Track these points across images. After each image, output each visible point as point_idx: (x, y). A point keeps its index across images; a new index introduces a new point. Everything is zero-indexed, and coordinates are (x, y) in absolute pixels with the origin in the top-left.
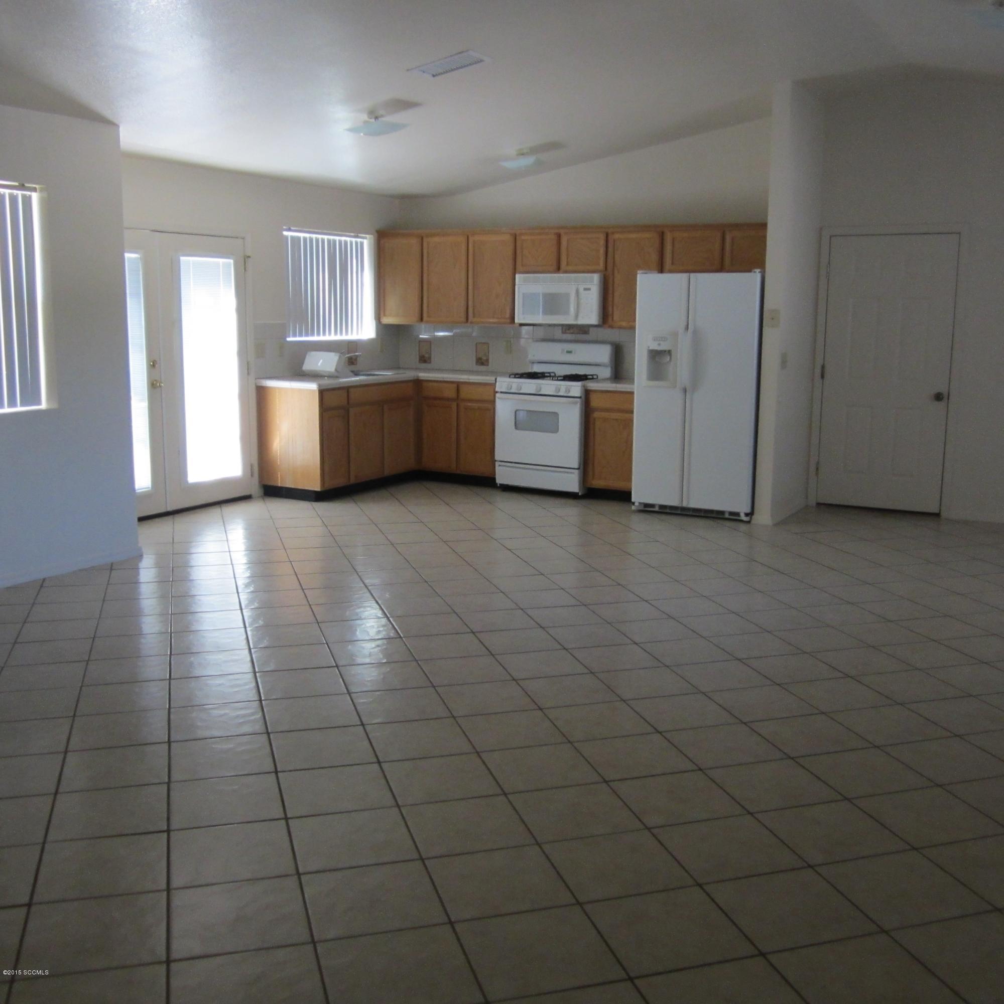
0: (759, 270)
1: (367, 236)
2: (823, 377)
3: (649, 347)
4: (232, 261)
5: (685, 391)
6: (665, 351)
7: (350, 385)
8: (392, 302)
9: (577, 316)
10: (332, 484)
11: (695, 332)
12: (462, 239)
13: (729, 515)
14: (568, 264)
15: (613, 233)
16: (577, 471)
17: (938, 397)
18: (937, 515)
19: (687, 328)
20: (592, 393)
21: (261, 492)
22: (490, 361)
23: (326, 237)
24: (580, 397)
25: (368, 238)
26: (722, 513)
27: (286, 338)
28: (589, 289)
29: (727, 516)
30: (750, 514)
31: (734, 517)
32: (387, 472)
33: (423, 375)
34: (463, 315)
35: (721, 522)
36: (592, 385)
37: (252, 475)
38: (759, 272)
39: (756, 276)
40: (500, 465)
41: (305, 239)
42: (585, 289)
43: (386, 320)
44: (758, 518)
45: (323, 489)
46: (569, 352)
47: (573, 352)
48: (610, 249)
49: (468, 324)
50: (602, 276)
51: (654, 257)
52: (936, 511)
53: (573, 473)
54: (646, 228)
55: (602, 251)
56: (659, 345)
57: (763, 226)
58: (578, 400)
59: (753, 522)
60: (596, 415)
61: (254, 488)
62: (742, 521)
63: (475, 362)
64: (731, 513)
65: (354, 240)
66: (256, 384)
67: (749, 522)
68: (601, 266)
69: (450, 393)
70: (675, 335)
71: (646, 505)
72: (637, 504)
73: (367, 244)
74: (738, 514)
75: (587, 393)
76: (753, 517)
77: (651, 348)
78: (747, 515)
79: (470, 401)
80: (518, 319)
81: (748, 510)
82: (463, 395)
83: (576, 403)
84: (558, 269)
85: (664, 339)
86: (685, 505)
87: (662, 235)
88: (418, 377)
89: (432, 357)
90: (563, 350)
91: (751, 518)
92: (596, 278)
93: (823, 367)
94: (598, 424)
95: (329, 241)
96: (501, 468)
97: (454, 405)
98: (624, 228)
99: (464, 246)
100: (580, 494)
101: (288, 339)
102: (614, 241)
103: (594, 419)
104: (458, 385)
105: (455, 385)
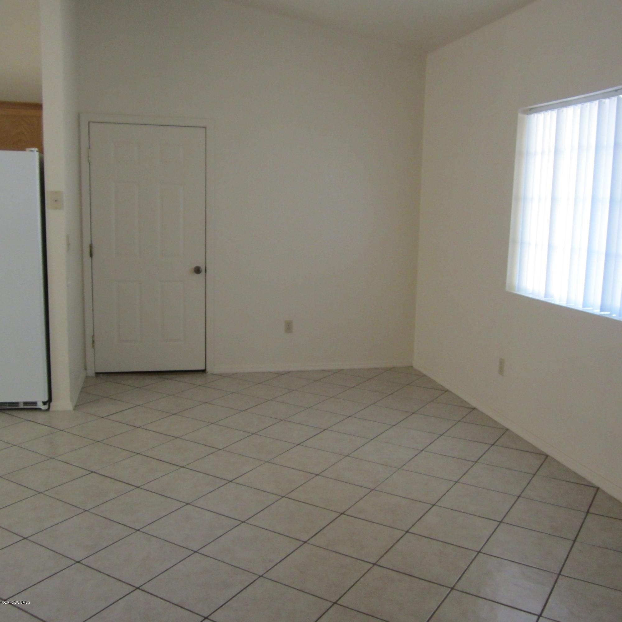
0: (37, 149)
2: (91, 255)
13: (24, 405)
17: (197, 270)
18: (204, 371)
26: (17, 404)
29: (22, 406)
30: (48, 402)
31: (31, 407)
35: (15, 413)
38: (37, 151)
39: (34, 155)
44: (58, 405)
52: (203, 368)
57: (38, 107)
59: (51, 409)
62: (39, 409)
64: (26, 403)
67: (48, 409)
74: (35, 403)
76: (52, 404)
78: (44, 403)
81: (46, 398)
91: (49, 406)
93: (91, 246)
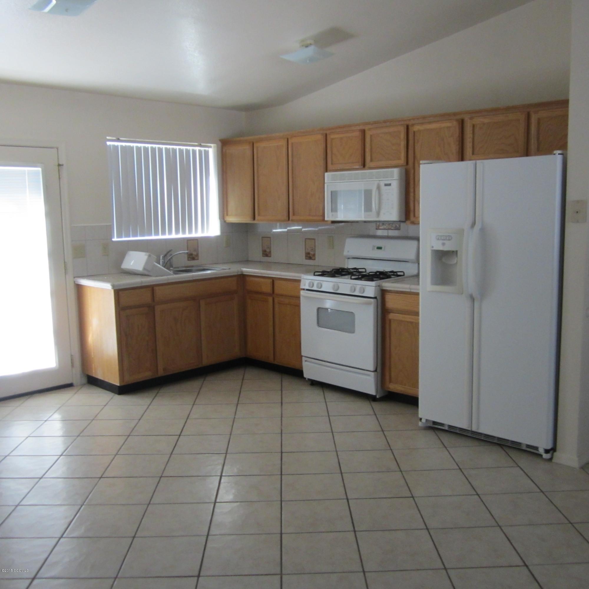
0: (559, 152)
1: (212, 145)
3: (433, 247)
4: (40, 169)
5: (472, 299)
6: (453, 251)
7: (154, 283)
8: (232, 204)
9: (378, 213)
10: (130, 379)
11: (483, 230)
12: (283, 143)
13: (526, 447)
14: (371, 160)
15: (413, 125)
16: (373, 373)
19: (474, 224)
20: (387, 293)
21: (85, 380)
22: (316, 256)
23: (163, 147)
24: (375, 298)
25: (212, 147)
26: (519, 444)
27: (112, 239)
28: (390, 185)
29: (524, 448)
30: (553, 450)
31: (533, 451)
32: (206, 362)
33: (247, 270)
34: (286, 213)
36: (387, 285)
37: (73, 366)
38: (559, 154)
39: (557, 158)
40: (306, 361)
41: (139, 149)
42: (386, 185)
43: (232, 219)
44: (563, 457)
45: (123, 384)
46: (379, 248)
47: (383, 248)
48: (411, 142)
49: (290, 222)
50: (404, 171)
51: (454, 148)
53: (369, 375)
54: (445, 116)
55: (403, 143)
56: (444, 244)
58: (372, 300)
59: (554, 460)
60: (391, 316)
61: (76, 376)
62: (540, 456)
63: (304, 257)
64: (529, 446)
65: (197, 149)
66: (74, 282)
67: (551, 459)
68: (402, 161)
69: (267, 288)
70: (460, 232)
71: (434, 423)
72: (424, 421)
73: (212, 152)
74: (536, 448)
75: (383, 292)
76: (555, 455)
77: (436, 248)
78: (547, 451)
79: (282, 295)
80: (328, 217)
81: (549, 446)
82: (277, 290)
83: (369, 304)
84: (364, 166)
85: (449, 238)
86: (474, 429)
87: (462, 123)
88: (242, 272)
89: (272, 252)
90: (374, 246)
91: (552, 455)
92: (396, 171)
94: (394, 325)
95: (167, 150)
96: (306, 363)
97: (270, 300)
98: (424, 119)
99: (284, 150)
100: (378, 397)
101: (113, 240)
102: (414, 132)
103: (390, 320)
104: (273, 280)
105: (271, 281)
